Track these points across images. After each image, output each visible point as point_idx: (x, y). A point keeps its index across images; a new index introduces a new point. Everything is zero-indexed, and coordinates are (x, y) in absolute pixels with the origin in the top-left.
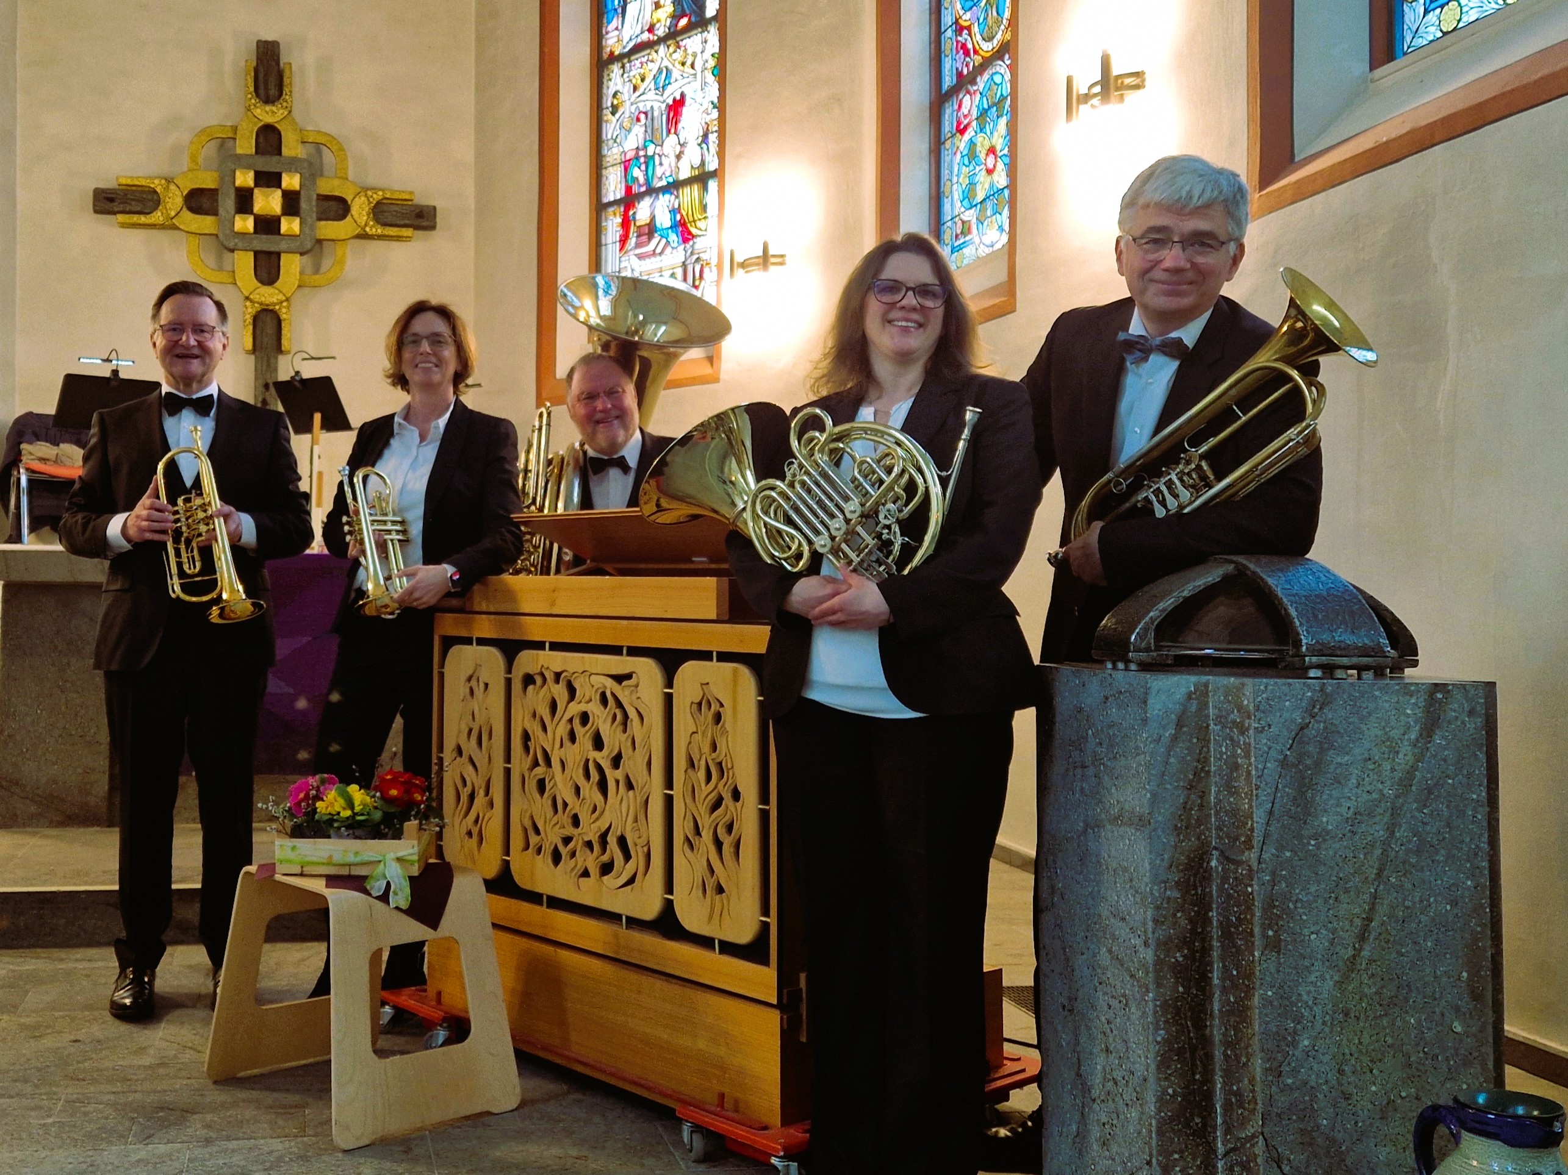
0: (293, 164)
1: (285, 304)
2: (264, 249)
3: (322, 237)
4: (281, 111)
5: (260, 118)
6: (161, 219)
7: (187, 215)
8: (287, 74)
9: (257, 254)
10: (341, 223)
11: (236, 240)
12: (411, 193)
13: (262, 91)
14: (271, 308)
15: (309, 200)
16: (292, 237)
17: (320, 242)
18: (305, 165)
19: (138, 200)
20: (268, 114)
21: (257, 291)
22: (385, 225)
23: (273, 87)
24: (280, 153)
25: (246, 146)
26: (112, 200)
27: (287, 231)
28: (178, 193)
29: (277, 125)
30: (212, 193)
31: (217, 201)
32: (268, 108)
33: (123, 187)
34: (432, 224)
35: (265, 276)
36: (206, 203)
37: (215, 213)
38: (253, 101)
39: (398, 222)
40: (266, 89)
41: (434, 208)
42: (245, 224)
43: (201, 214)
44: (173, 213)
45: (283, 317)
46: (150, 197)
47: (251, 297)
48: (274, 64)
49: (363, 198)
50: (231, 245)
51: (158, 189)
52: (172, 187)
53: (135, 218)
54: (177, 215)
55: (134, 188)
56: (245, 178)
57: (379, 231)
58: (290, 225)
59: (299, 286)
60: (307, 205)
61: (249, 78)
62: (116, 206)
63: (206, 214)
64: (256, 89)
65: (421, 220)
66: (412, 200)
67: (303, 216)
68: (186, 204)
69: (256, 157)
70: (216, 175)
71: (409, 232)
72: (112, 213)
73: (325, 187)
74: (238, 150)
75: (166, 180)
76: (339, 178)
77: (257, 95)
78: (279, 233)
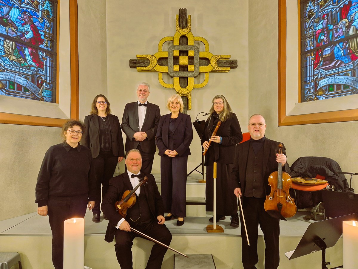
0: (192, 47)
1: (189, 94)
2: (183, 76)
3: (201, 72)
4: (188, 31)
5: (181, 33)
6: (150, 68)
7: (158, 66)
8: (189, 21)
9: (180, 78)
10: (207, 66)
11: (174, 74)
12: (230, 55)
14: (185, 95)
15: (197, 59)
16: (192, 71)
18: (196, 47)
19: (143, 63)
20: (183, 32)
21: (181, 90)
22: (221, 67)
23: (185, 24)
24: (187, 44)
25: (176, 42)
26: (135, 63)
27: (190, 70)
28: (155, 59)
29: (186, 35)
30: (167, 58)
32: (183, 30)
33: (139, 59)
34: (236, 66)
35: (183, 85)
36: (164, 62)
37: (167, 65)
38: (178, 28)
39: (225, 66)
40: (183, 24)
41: (237, 60)
42: (177, 68)
44: (154, 66)
45: (189, 98)
46: (147, 61)
47: (179, 92)
48: (185, 16)
49: (214, 58)
50: (172, 76)
51: (149, 59)
52: (153, 57)
53: (142, 68)
55: (142, 59)
56: (176, 53)
57: (219, 69)
58: (191, 68)
59: (194, 88)
60: (196, 61)
61: (177, 20)
62: (136, 65)
63: (164, 66)
64: (179, 24)
65: (233, 65)
66: (230, 58)
67: (195, 65)
68: (158, 63)
69: (180, 46)
70: (167, 53)
71: (229, 69)
72: (135, 67)
73: (202, 55)
74: (174, 44)
75: (152, 55)
76: (206, 52)
77: (180, 26)
78: (187, 71)
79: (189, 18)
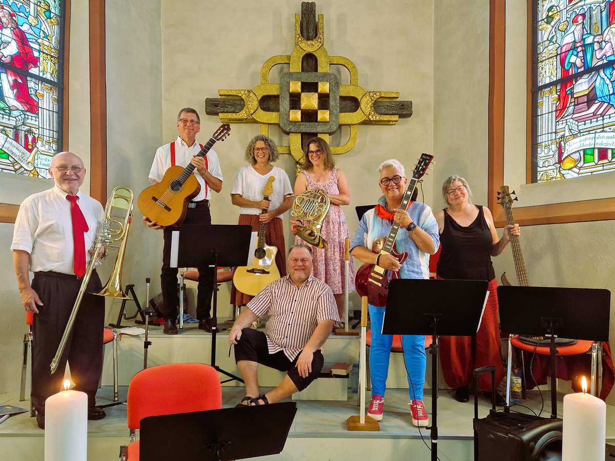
0: (325, 77)
2: (308, 131)
3: (343, 123)
4: (317, 44)
5: (305, 49)
6: (245, 115)
7: (261, 112)
8: (320, 25)
9: (304, 135)
10: (354, 113)
11: (291, 126)
12: (398, 93)
13: (305, 34)
15: (335, 99)
16: (325, 123)
17: (340, 126)
18: (333, 77)
19: (232, 105)
20: (309, 47)
22: (381, 114)
23: (312, 31)
24: (316, 70)
25: (296, 67)
26: (216, 106)
27: (321, 119)
28: (255, 98)
29: (314, 53)
30: (276, 97)
31: (279, 103)
32: (309, 42)
33: (223, 97)
34: (409, 113)
36: (272, 104)
37: (278, 110)
38: (300, 39)
39: (389, 112)
40: (308, 32)
41: (411, 102)
42: (296, 115)
43: (269, 111)
44: (252, 111)
46: (239, 102)
48: (312, 16)
49: (368, 97)
50: (288, 130)
51: (243, 97)
52: (251, 95)
53: (230, 116)
54: (254, 112)
55: (229, 98)
56: (296, 87)
57: (378, 118)
58: (323, 115)
60: (334, 102)
61: (297, 25)
62: (219, 109)
63: (272, 111)
64: (302, 33)
65: (403, 110)
66: (398, 98)
67: (331, 110)
68: (260, 105)
69: (302, 73)
70: (278, 86)
71: (396, 118)
72: (217, 114)
73: (345, 91)
74: (292, 70)
75: (248, 91)
76: (353, 85)
77: (302, 36)
78: (316, 121)
79: (321, 21)
